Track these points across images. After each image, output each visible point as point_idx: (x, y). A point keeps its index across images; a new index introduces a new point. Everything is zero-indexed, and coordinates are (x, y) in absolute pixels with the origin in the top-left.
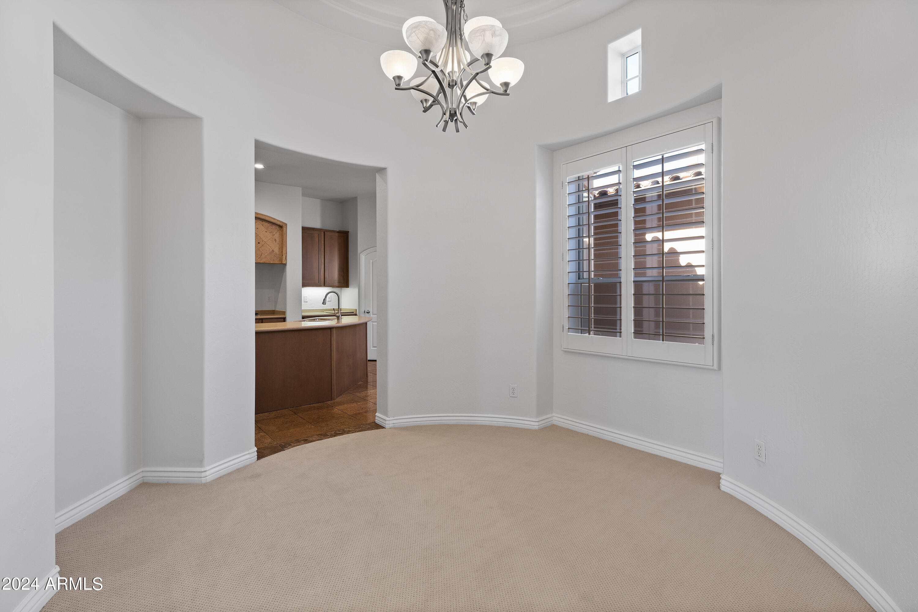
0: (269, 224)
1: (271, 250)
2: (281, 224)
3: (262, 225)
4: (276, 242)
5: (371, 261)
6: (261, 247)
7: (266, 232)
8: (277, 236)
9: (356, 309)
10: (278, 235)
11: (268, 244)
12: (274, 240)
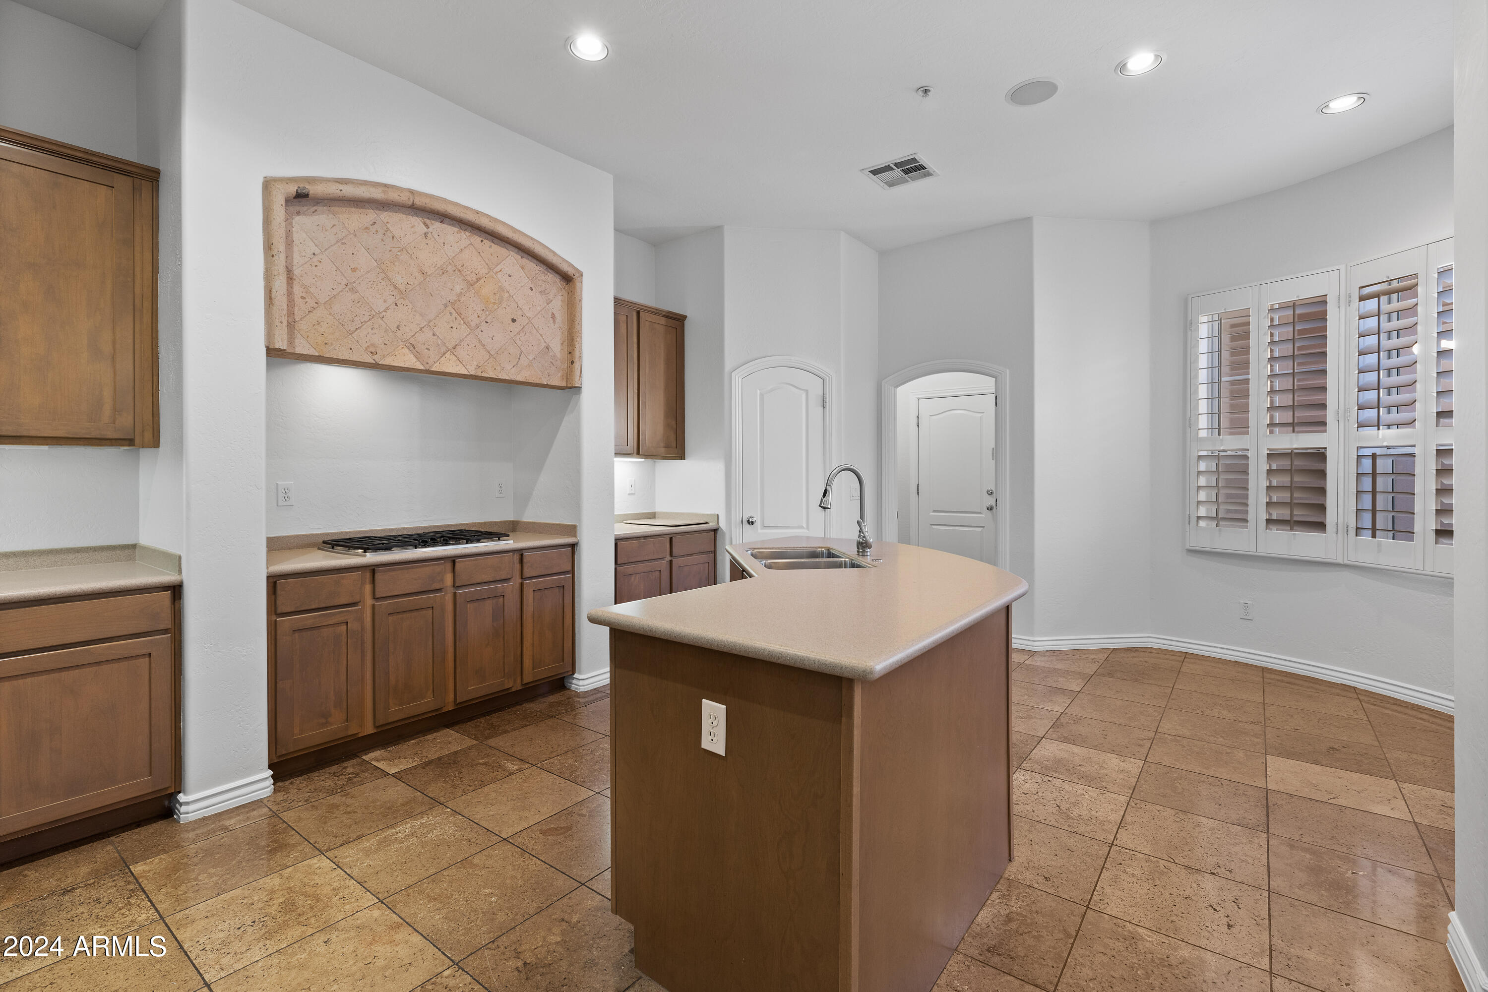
0: (538, 268)
1: (544, 345)
2: (570, 271)
3: (523, 268)
4: (554, 322)
5: (758, 391)
6: (518, 333)
7: (531, 289)
8: (558, 304)
9: (718, 515)
10: (560, 303)
11: (536, 327)
12: (551, 315)
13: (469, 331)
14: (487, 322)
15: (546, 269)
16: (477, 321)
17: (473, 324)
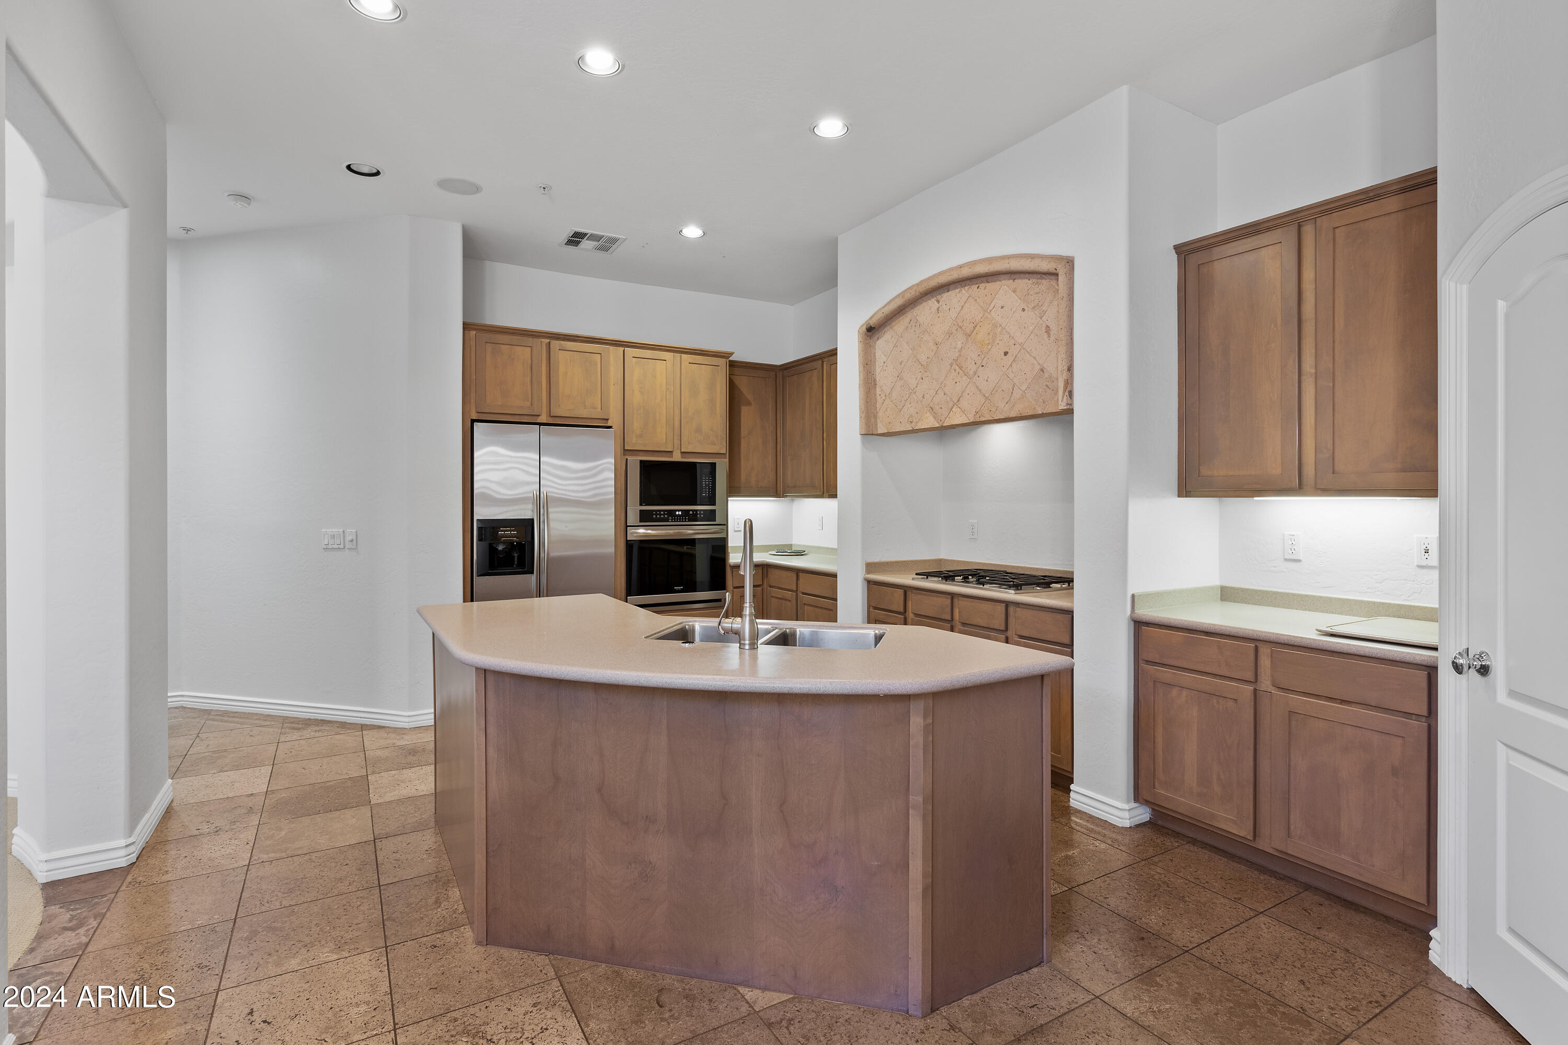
1: (1037, 368)
3: (1014, 291)
4: (1049, 336)
6: (1011, 366)
7: (1023, 310)
8: (1053, 312)
10: (1052, 309)
11: (1029, 350)
12: (1044, 329)
13: (968, 380)
14: (982, 366)
15: (1040, 278)
16: (974, 368)
17: (971, 373)
